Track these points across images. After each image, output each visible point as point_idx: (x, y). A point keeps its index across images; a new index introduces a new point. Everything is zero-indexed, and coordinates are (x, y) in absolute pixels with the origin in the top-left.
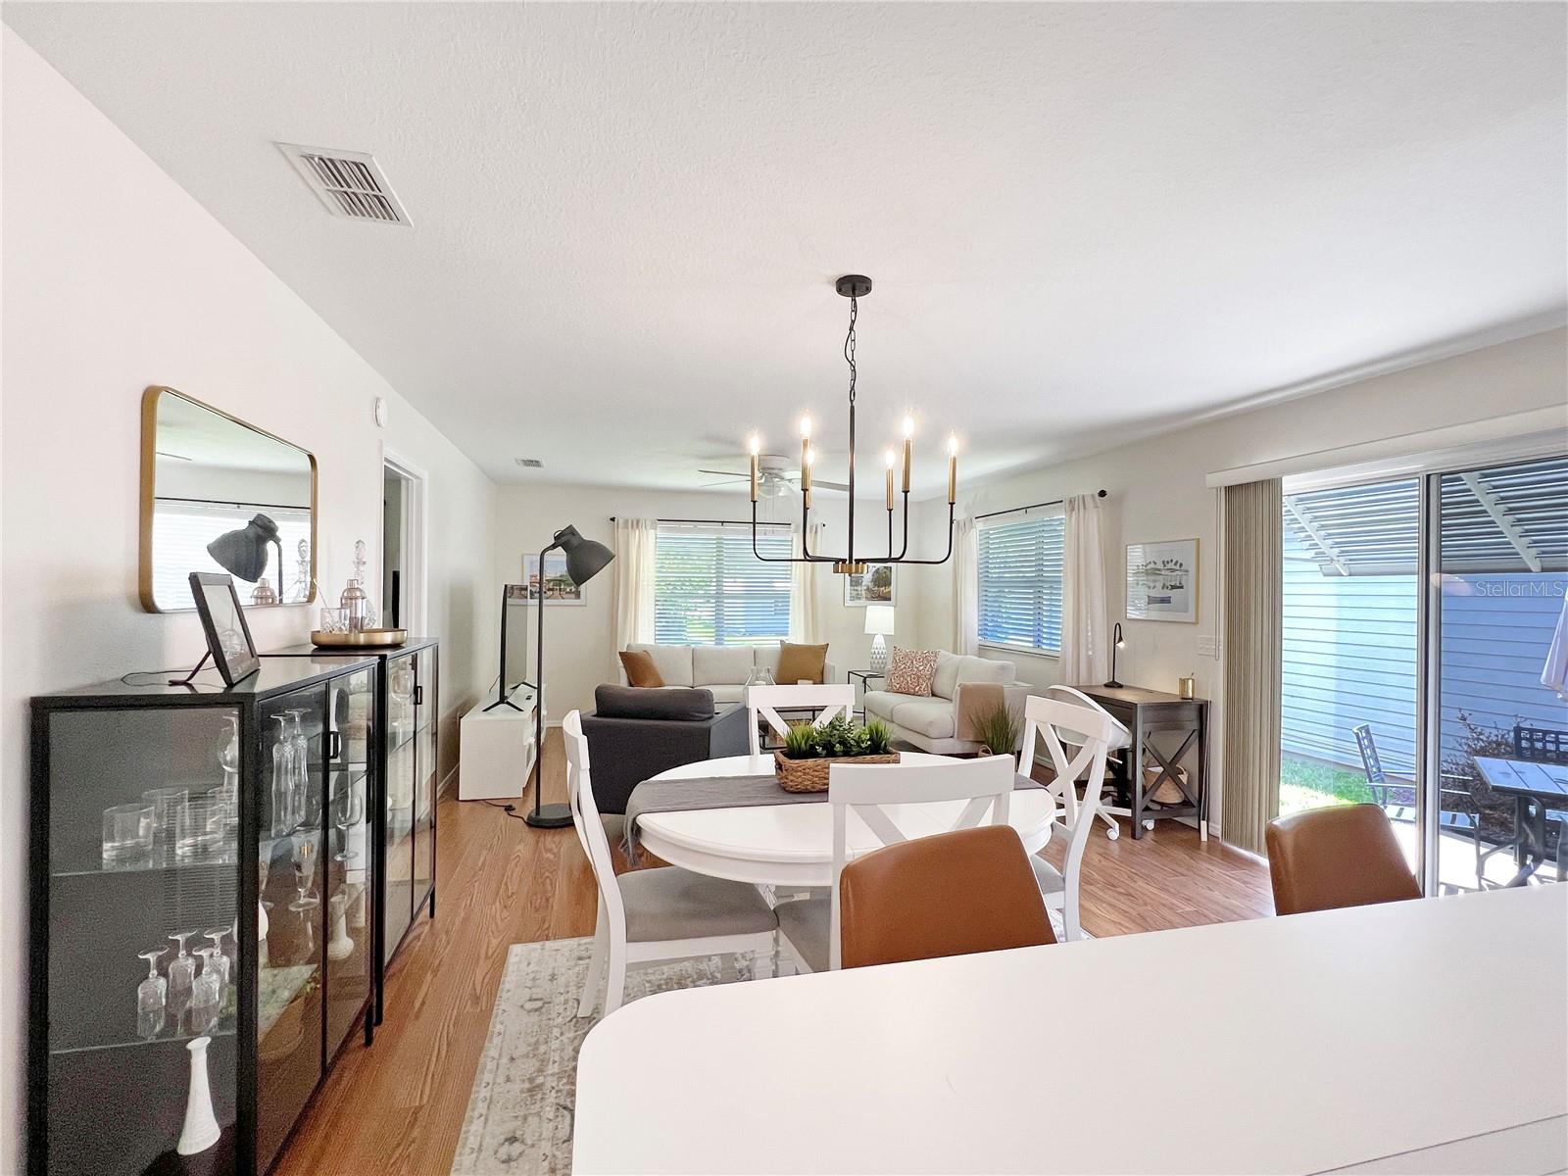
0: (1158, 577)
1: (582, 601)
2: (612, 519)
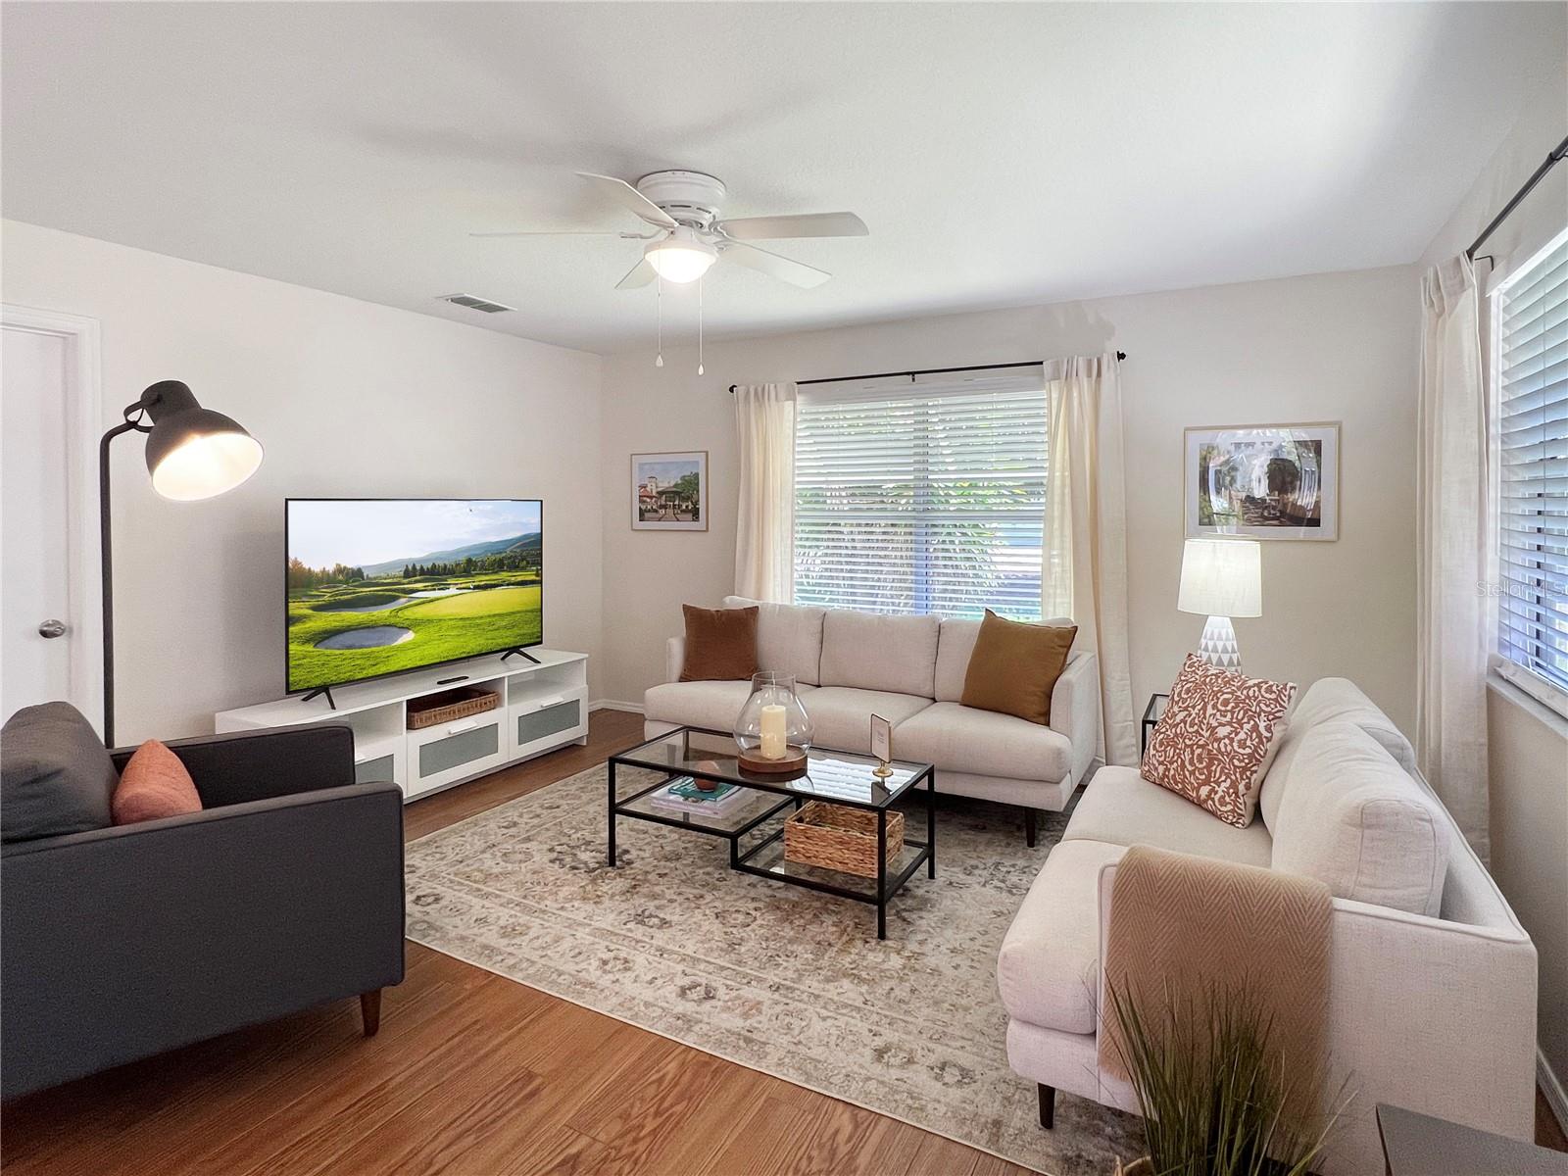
1: (700, 525)
2: (731, 389)
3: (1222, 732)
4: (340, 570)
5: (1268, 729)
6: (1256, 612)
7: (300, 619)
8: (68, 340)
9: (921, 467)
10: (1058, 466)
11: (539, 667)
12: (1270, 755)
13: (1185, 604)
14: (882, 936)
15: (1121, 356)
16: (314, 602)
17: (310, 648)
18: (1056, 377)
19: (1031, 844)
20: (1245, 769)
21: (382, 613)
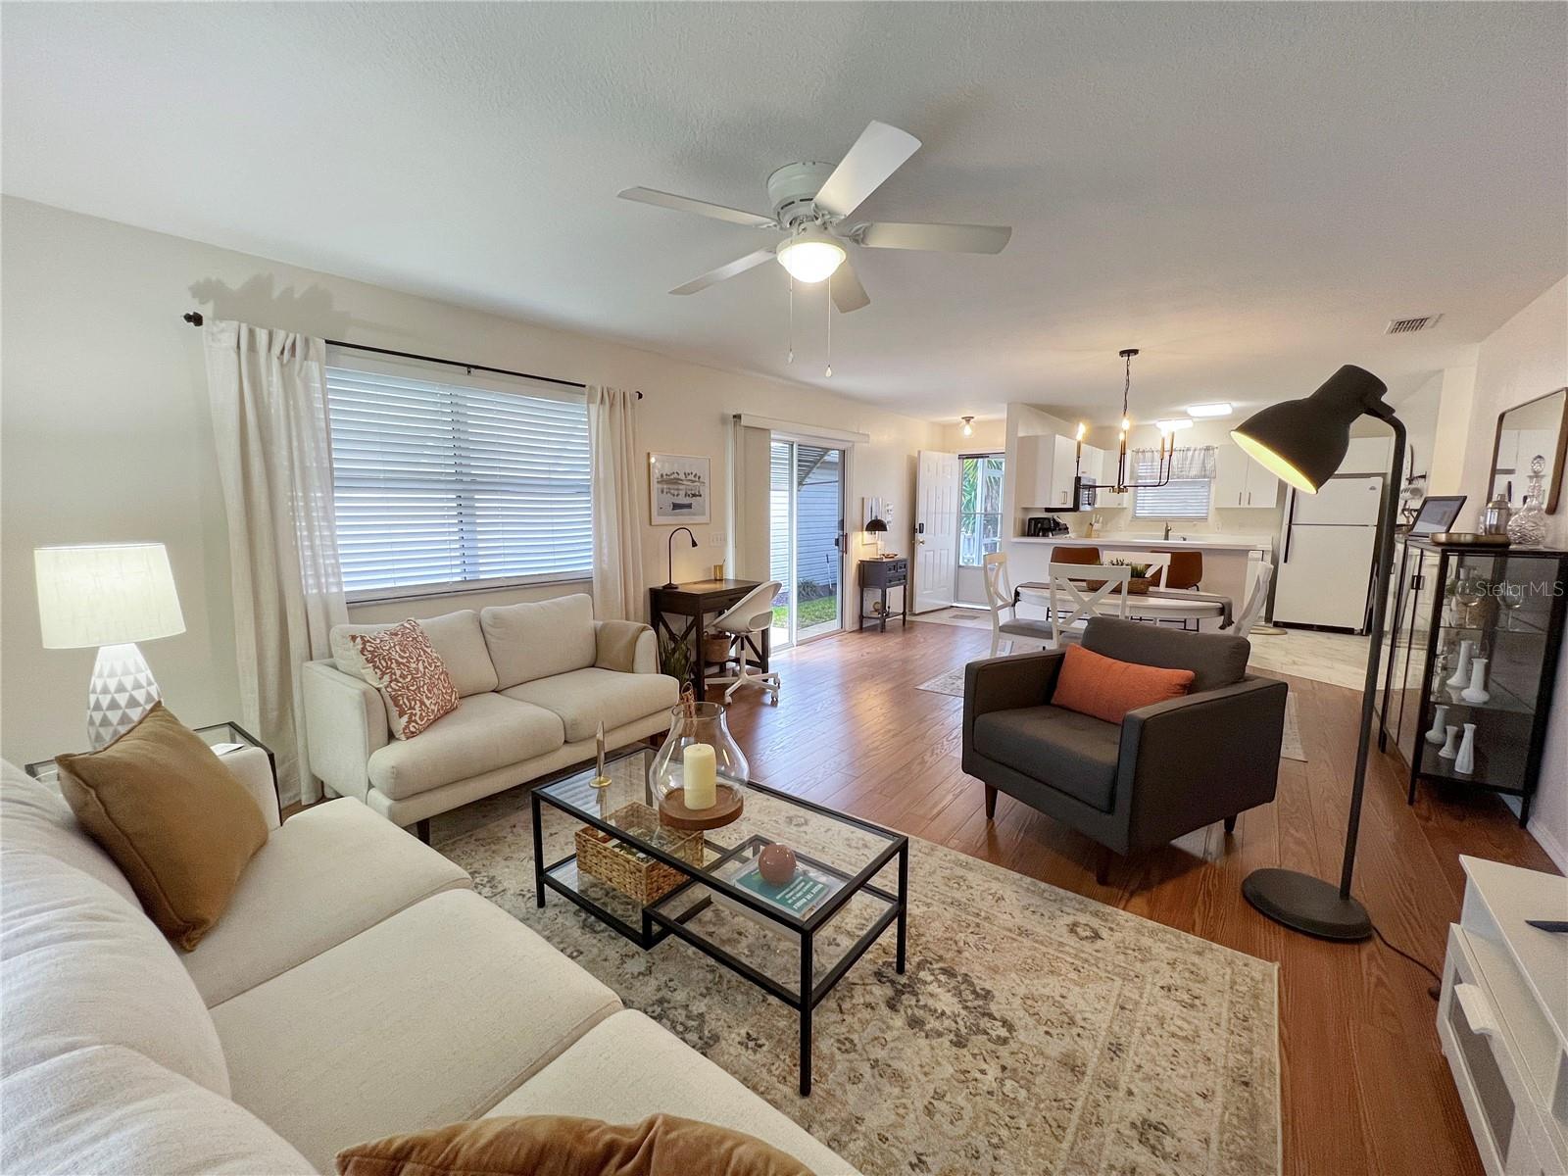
0: (681, 487)
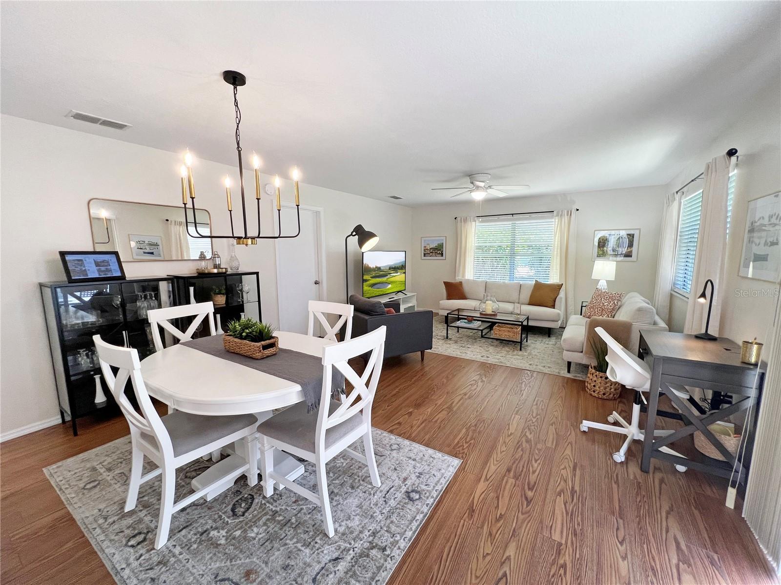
1: (443, 258)
2: (456, 218)
3: (605, 304)
4: (376, 267)
5: (617, 303)
6: (613, 279)
7: (366, 281)
8: (317, 213)
9: (513, 241)
10: (557, 240)
11: (407, 296)
12: (617, 308)
13: (594, 277)
14: (521, 350)
15: (578, 210)
16: (371, 276)
17: (370, 288)
18: (557, 215)
19: (549, 337)
20: (611, 311)
21: (384, 279)
